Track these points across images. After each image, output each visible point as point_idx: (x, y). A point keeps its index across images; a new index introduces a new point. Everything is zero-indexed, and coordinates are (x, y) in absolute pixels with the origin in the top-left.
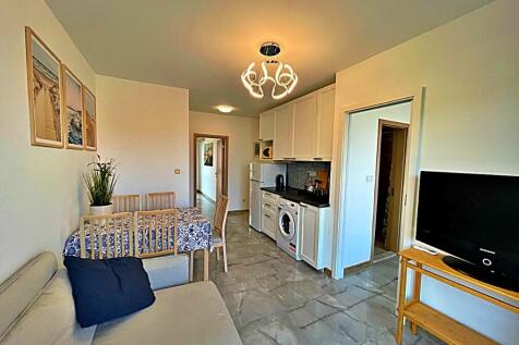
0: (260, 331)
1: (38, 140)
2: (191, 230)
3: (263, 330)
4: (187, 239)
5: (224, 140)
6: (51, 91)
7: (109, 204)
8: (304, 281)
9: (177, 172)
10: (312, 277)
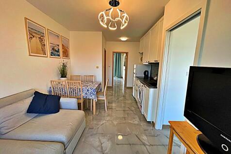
0: (99, 138)
1: (31, 54)
2: (88, 91)
3: (100, 138)
4: (86, 94)
5: (127, 53)
6: (39, 38)
7: (66, 77)
8: (138, 124)
9: (97, 67)
10: (143, 124)
